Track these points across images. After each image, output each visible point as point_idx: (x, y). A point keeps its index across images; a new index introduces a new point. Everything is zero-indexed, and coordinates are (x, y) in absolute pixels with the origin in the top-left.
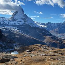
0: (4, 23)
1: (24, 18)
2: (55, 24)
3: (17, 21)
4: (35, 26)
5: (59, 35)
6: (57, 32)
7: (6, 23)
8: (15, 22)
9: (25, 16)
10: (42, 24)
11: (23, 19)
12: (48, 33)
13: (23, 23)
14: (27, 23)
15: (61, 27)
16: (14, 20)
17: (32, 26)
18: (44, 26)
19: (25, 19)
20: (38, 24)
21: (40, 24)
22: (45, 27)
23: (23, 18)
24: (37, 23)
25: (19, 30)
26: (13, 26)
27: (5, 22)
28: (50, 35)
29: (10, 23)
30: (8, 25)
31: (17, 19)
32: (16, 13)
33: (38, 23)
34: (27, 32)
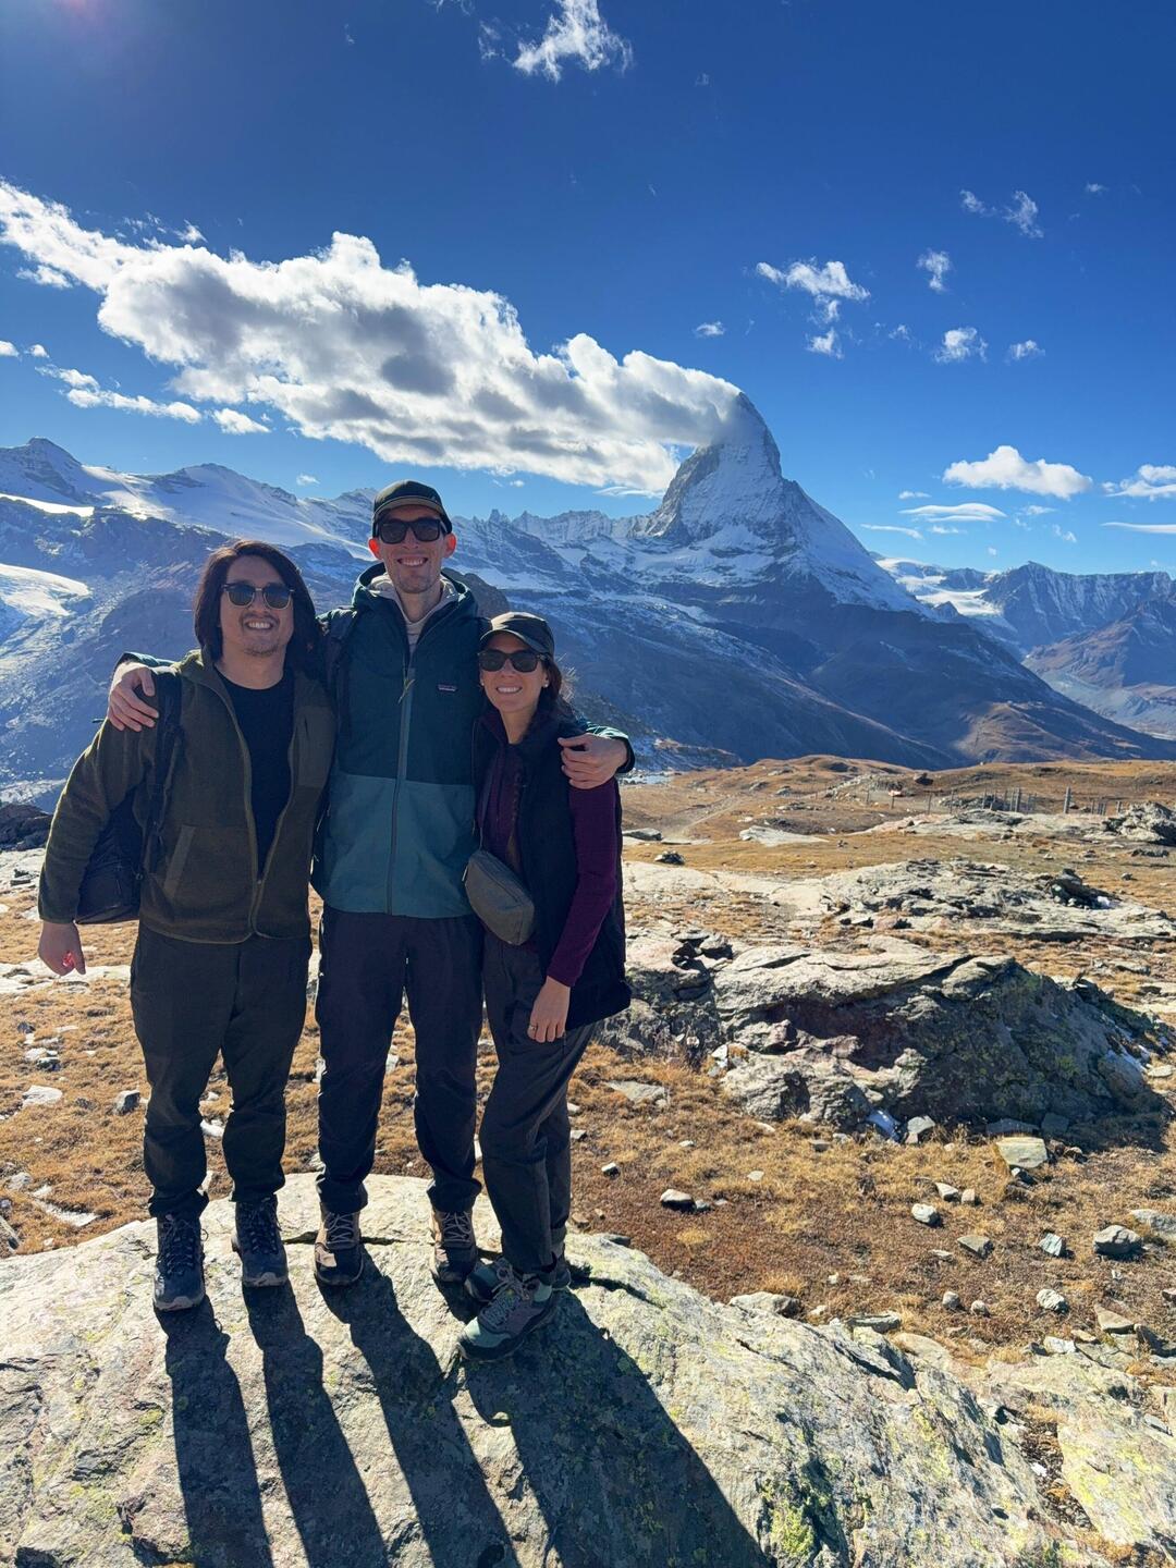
0: (589, 559)
1: (770, 514)
2: (1091, 581)
3: (707, 544)
4: (872, 598)
5: (1120, 697)
6: (1103, 662)
7: (606, 567)
8: (682, 556)
9: (783, 498)
10: (960, 580)
11: (761, 529)
12: (1002, 669)
13: (762, 562)
14: (797, 563)
15: (1151, 622)
16: (680, 536)
17: (842, 598)
18: (969, 604)
19: (783, 529)
20: (911, 583)
21: (937, 579)
22: (988, 609)
23: (762, 517)
24: (905, 569)
25: (712, 632)
26: (664, 589)
27: (599, 551)
28: (1030, 688)
29: (644, 562)
30: (624, 584)
31: (707, 531)
32: (698, 469)
33: (917, 571)
34: (797, 656)
